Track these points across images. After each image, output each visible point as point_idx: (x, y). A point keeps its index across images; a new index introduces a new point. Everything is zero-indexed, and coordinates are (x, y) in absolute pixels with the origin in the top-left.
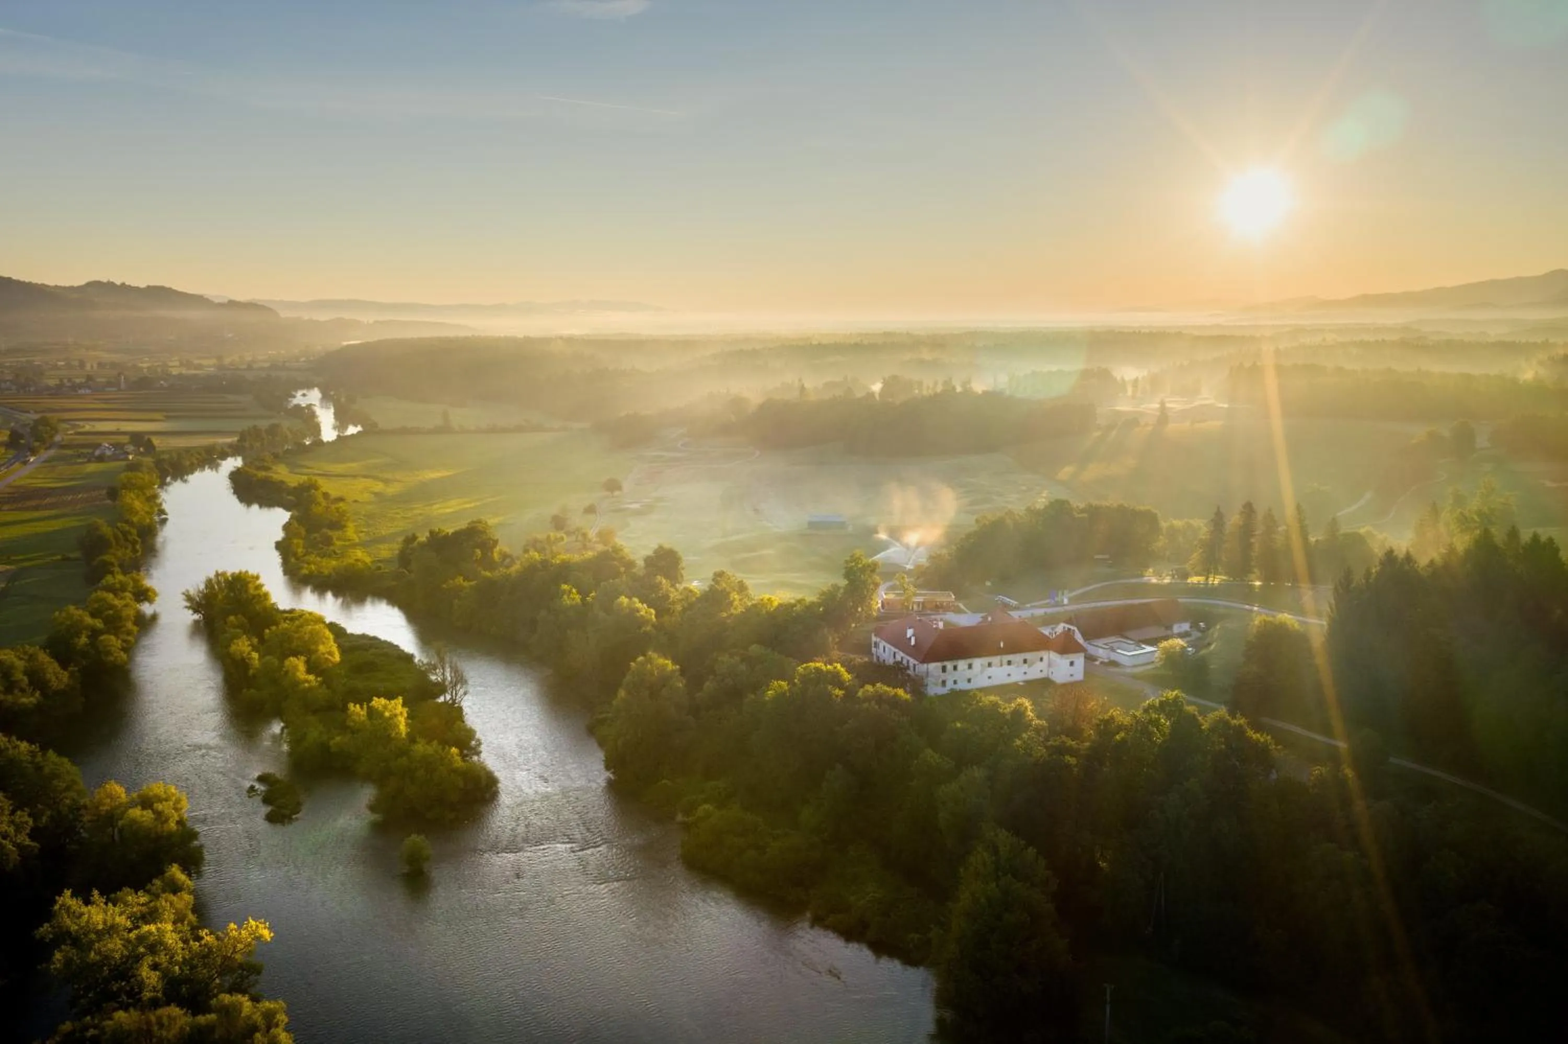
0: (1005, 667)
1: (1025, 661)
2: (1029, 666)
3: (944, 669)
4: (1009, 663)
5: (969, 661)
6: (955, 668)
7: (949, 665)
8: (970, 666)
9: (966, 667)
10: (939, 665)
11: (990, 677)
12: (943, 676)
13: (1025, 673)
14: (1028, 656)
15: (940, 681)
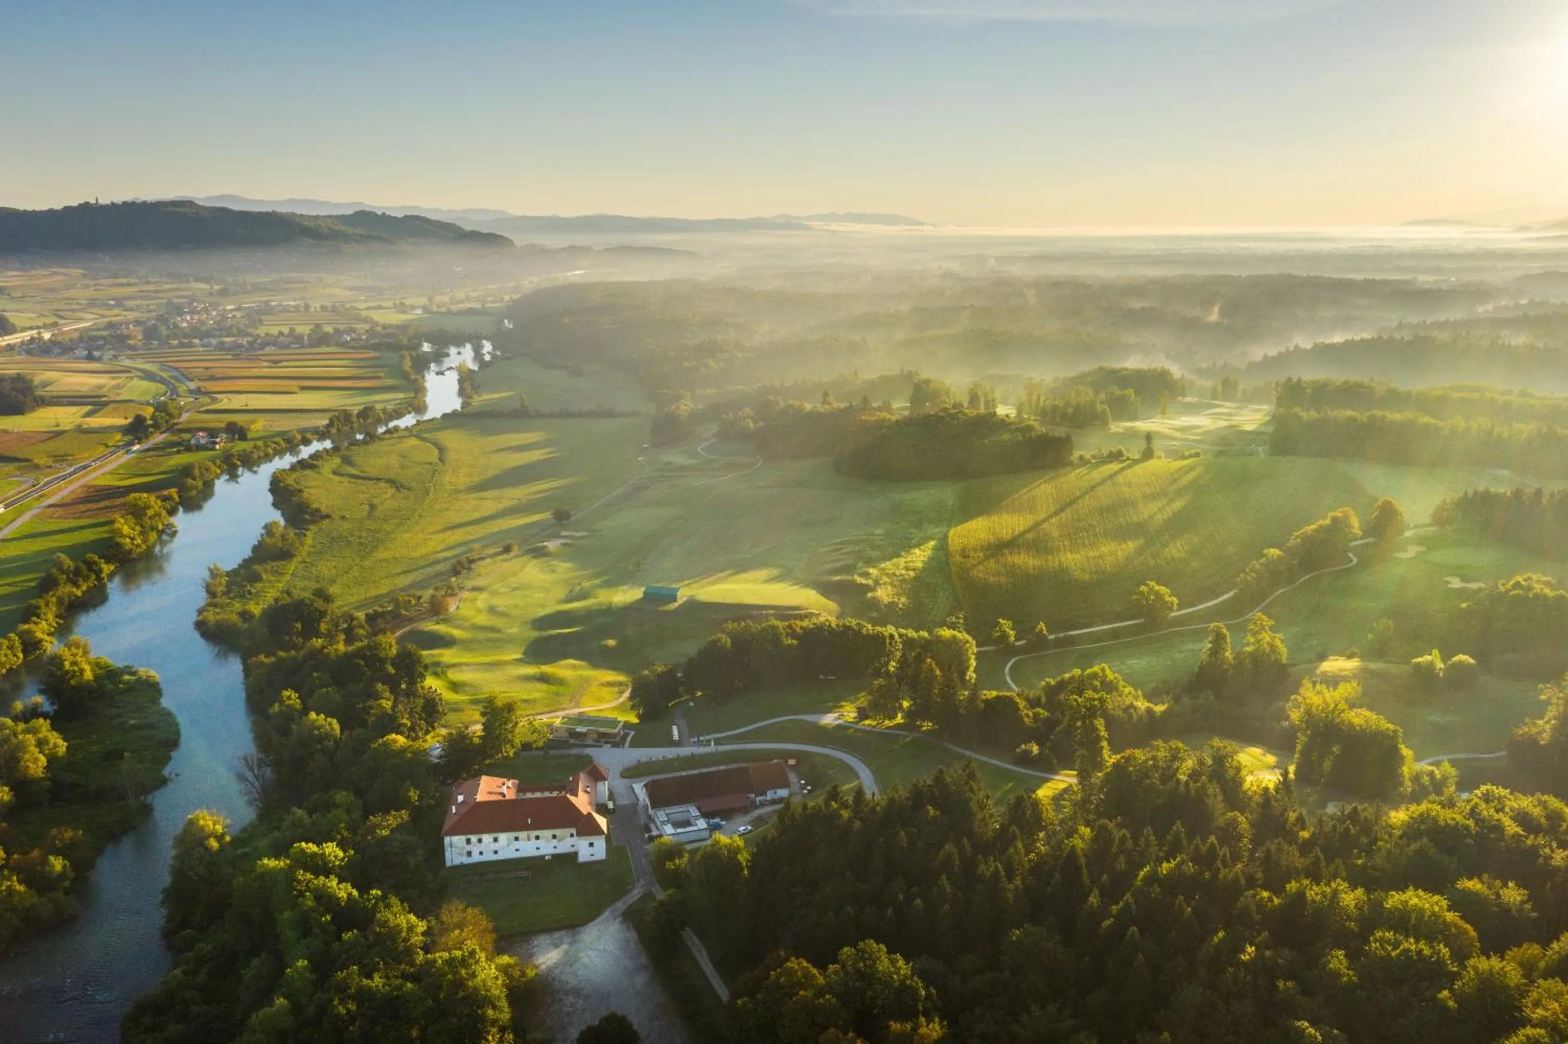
0: (533, 841)
1: (554, 837)
2: (559, 841)
3: (468, 841)
4: (537, 838)
5: (495, 835)
6: (480, 841)
7: (474, 838)
8: (496, 840)
9: (492, 840)
10: (463, 838)
11: (517, 850)
12: (468, 848)
13: (555, 847)
14: (557, 832)
15: (465, 851)
